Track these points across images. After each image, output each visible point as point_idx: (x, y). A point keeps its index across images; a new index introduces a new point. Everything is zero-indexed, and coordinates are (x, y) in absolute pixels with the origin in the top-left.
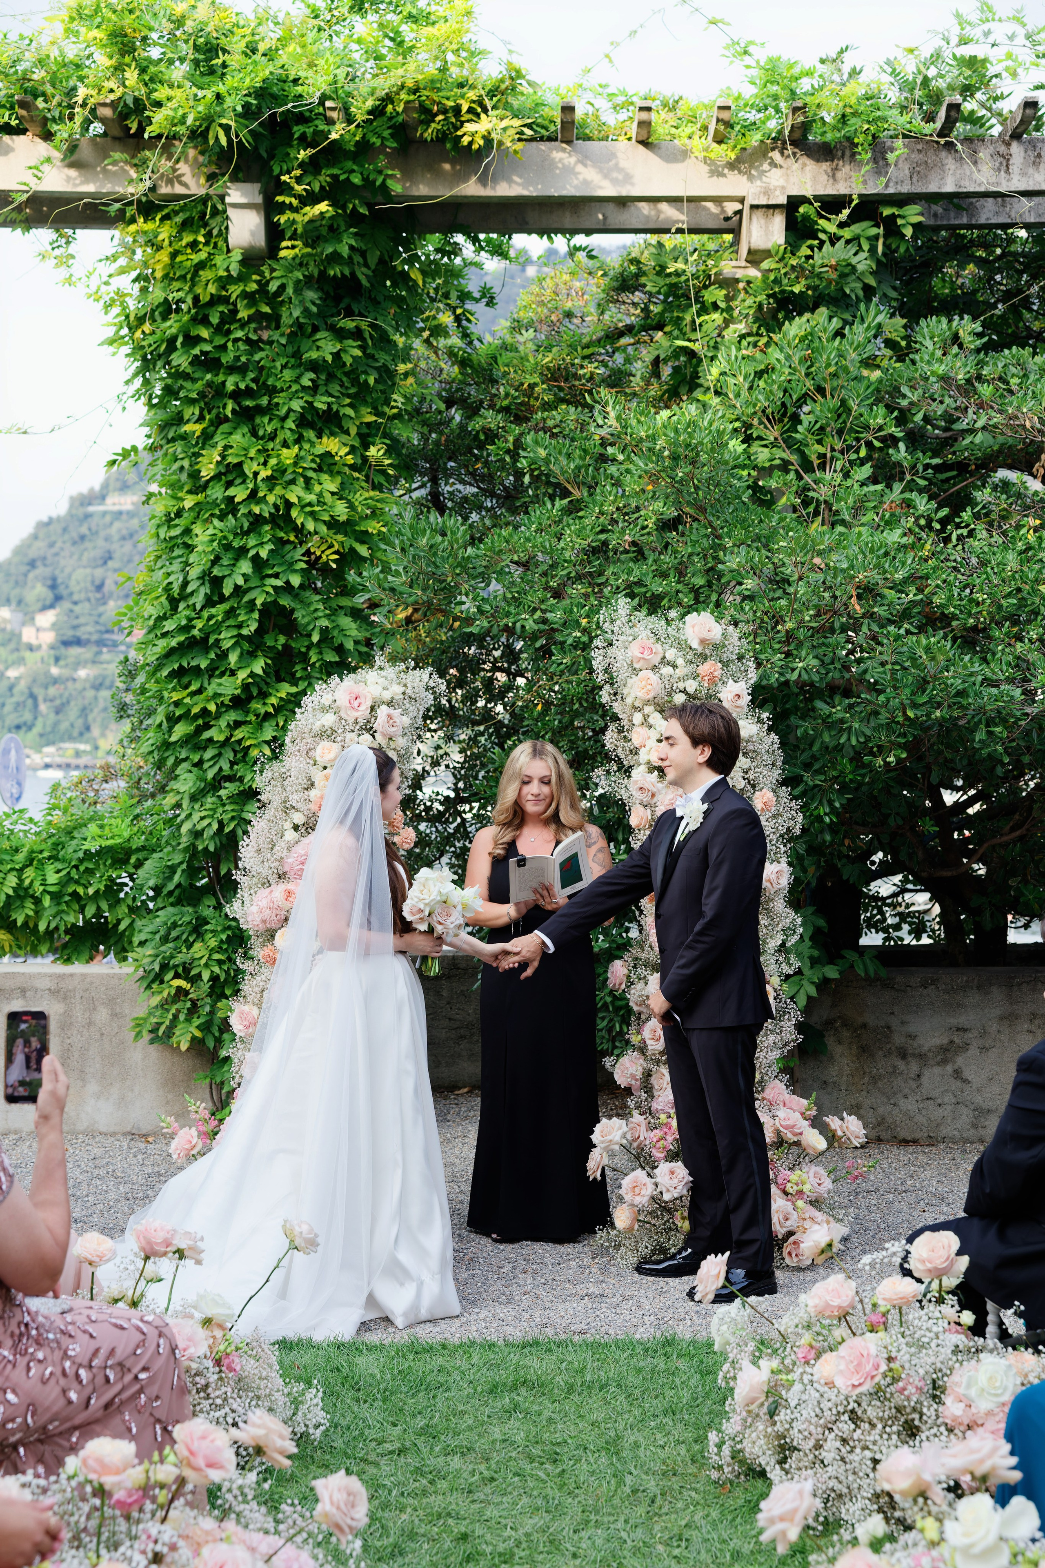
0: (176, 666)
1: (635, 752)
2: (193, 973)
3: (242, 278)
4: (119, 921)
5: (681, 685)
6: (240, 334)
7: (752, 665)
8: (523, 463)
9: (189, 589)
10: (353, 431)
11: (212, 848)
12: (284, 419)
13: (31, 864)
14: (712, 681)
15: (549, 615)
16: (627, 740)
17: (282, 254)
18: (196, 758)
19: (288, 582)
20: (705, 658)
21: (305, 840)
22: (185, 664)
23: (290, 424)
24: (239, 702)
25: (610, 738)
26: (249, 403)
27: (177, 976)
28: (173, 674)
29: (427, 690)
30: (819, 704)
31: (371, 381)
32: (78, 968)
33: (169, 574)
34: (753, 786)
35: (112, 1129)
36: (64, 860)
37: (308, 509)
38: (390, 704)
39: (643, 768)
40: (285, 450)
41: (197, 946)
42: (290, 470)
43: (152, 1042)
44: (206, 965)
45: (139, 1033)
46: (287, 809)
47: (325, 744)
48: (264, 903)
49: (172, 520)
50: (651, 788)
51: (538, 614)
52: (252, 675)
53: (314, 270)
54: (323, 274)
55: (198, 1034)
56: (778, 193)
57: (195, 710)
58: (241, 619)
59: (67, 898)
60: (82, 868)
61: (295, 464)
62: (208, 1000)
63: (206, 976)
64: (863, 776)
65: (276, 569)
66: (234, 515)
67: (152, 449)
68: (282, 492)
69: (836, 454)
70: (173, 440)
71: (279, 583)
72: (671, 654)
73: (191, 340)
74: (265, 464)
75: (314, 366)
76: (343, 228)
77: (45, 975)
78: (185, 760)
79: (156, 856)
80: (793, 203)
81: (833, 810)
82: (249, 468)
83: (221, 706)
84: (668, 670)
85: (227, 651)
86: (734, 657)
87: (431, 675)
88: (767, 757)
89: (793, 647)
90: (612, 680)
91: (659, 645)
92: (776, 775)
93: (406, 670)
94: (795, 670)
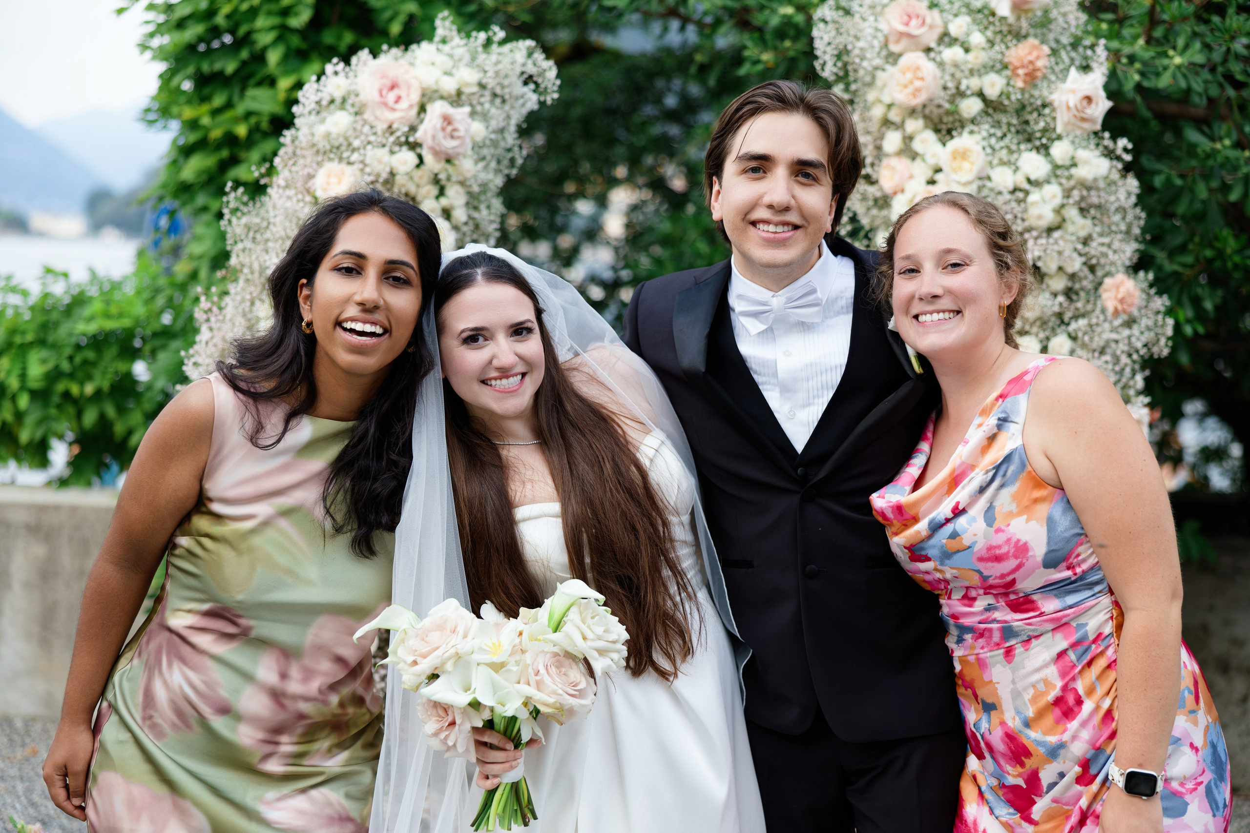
1: (884, 202)
5: (974, 83)
7: (1101, 52)
14: (1032, 78)
16: (870, 181)
20: (1020, 37)
29: (526, 83)
34: (1092, 269)
47: (332, 167)
57: (218, 135)
59: (58, 400)
60: (78, 359)
72: (959, 26)
77: (29, 505)
78: (205, 209)
81: (1200, 316)
83: (255, 131)
84: (951, 54)
85: (265, 49)
86: (1065, 40)
87: (530, 54)
88: (1117, 218)
89: (1158, 33)
90: (847, 74)
91: (935, 12)
92: (1129, 251)
93: (488, 43)
94: (1165, 68)
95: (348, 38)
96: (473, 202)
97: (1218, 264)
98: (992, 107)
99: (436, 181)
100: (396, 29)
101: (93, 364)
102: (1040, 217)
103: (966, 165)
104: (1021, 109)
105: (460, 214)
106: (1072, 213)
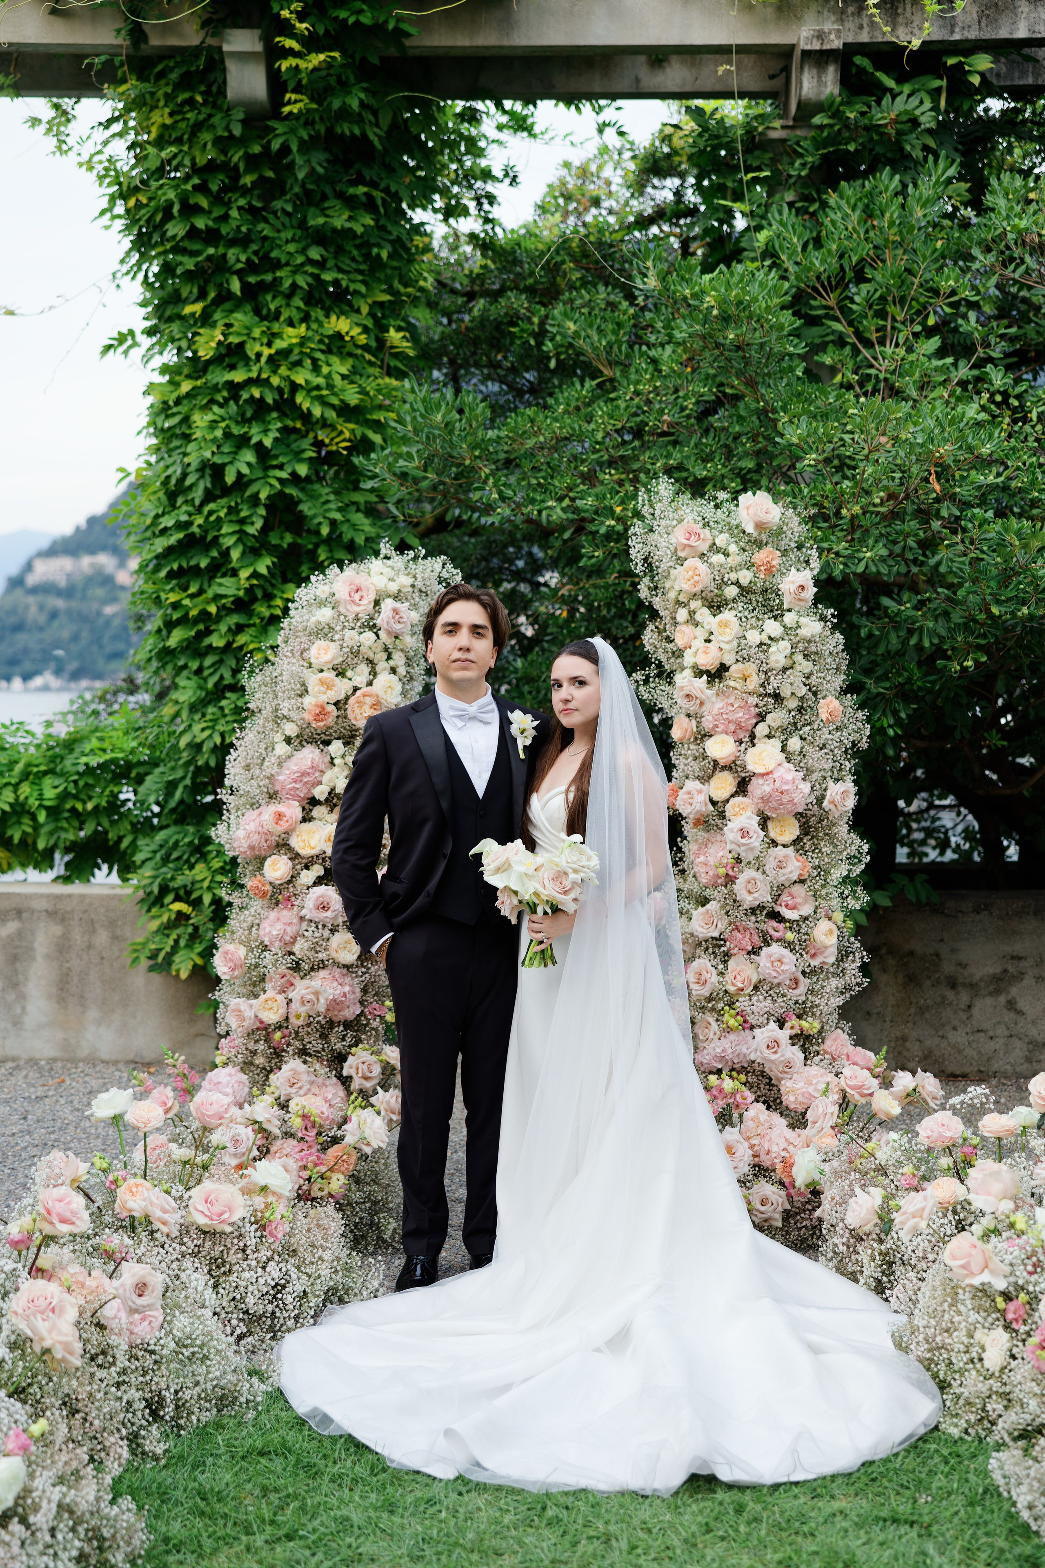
0: (175, 566)
1: (678, 654)
2: (194, 896)
3: (242, 141)
4: (120, 839)
5: (733, 576)
6: (242, 202)
7: (814, 553)
8: (548, 346)
9: (188, 482)
10: (365, 310)
11: (212, 763)
12: (289, 296)
13: (27, 778)
14: (770, 572)
15: (579, 503)
16: (669, 640)
17: (286, 109)
18: (194, 665)
19: (294, 474)
20: (760, 545)
21: (299, 755)
22: (185, 565)
23: (297, 302)
24: (242, 605)
25: (649, 638)
26: (252, 279)
27: (177, 899)
28: (171, 575)
29: (440, 583)
30: (886, 601)
31: (384, 255)
32: (76, 888)
33: (167, 467)
34: (815, 694)
35: (114, 1057)
36: (62, 774)
37: (315, 393)
38: (397, 597)
39: (688, 673)
40: (290, 331)
41: (200, 867)
42: (296, 351)
43: (151, 969)
44: (209, 888)
45: (136, 959)
46: (278, 718)
47: (320, 643)
48: (252, 827)
49: (170, 408)
50: (699, 694)
51: (566, 502)
52: (255, 575)
53: (321, 128)
54: (330, 130)
55: (199, 961)
56: (832, 37)
57: (194, 613)
58: (243, 514)
59: (66, 815)
60: (81, 783)
61: (302, 344)
62: (210, 925)
63: (207, 899)
64: (934, 683)
65: (282, 459)
66: (236, 402)
67: (150, 332)
68: (288, 373)
69: (898, 325)
70: (170, 320)
71: (284, 475)
72: (722, 540)
73: (189, 209)
74: (269, 344)
75: (321, 237)
76: (352, 80)
77: (42, 896)
78: (185, 667)
79: (157, 771)
80: (849, 51)
81: (899, 722)
82: (252, 349)
83: (222, 608)
84: (717, 559)
85: (228, 549)
86: (793, 545)
87: (444, 564)
88: (829, 660)
89: (857, 535)
90: (651, 571)
91: (707, 530)
92: (839, 681)
93: (415, 559)
94: (860, 560)
95: (288, 538)
96: (409, 663)
97: (907, 687)
98: (745, 591)
99: (386, 649)
100: (325, 531)
101: (93, 787)
102: (777, 662)
103: (728, 630)
104: (765, 591)
105: (402, 670)
106: (799, 658)
